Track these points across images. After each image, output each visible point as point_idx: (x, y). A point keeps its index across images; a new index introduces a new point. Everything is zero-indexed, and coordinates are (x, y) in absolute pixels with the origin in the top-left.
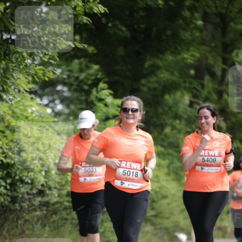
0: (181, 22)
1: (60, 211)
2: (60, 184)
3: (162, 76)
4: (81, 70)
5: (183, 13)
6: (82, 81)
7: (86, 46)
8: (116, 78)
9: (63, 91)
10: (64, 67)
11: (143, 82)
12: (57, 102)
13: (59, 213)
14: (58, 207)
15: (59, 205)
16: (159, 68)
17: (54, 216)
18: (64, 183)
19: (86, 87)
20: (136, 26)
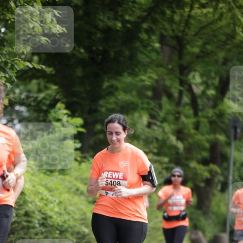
0: (138, 44)
1: (18, 230)
2: (18, 204)
3: (119, 97)
4: (40, 91)
5: (140, 35)
6: (40, 101)
7: (44, 67)
8: (75, 99)
9: (22, 112)
10: (22, 87)
11: (101, 102)
12: (16, 121)
13: (16, 233)
14: (16, 227)
15: (16, 225)
16: (117, 89)
17: (12, 236)
18: (22, 202)
19: (44, 108)
20: (94, 48)
